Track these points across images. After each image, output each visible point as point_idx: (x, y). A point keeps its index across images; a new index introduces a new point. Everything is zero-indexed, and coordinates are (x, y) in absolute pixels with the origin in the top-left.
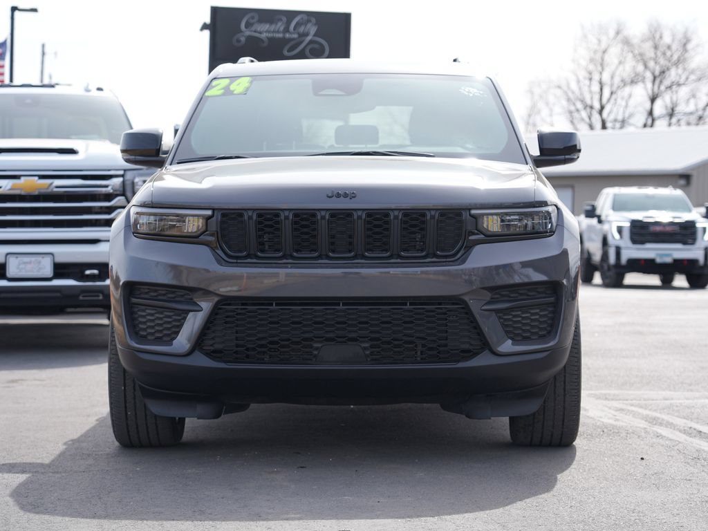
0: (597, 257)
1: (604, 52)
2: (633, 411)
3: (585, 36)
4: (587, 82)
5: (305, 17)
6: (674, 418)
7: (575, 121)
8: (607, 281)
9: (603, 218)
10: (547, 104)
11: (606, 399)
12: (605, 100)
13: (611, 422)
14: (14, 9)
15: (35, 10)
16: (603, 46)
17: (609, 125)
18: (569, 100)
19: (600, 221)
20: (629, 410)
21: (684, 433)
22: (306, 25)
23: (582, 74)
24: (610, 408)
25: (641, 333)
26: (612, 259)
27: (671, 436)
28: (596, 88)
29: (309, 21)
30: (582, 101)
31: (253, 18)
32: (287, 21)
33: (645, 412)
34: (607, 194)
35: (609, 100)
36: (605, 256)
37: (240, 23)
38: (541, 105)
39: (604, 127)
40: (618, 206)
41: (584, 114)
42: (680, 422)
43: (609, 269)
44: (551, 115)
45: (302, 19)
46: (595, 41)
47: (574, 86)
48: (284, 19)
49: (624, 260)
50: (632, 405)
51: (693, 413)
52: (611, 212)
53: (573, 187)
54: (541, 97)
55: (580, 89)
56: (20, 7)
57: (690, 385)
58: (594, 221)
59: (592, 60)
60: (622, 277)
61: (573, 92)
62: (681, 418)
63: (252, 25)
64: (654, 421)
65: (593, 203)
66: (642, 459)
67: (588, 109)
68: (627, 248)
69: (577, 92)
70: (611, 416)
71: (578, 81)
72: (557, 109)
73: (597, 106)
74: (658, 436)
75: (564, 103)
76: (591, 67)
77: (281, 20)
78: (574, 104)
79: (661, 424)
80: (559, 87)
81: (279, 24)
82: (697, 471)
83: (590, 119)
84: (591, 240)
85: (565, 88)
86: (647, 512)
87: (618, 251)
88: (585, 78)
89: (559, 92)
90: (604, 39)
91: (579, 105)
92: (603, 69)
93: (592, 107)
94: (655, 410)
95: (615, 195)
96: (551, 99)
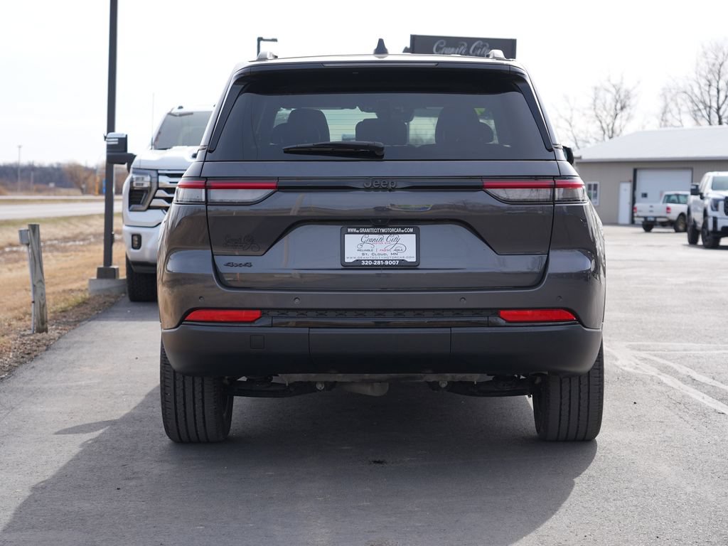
0: (700, 225)
1: (721, 65)
2: (653, 360)
3: (705, 53)
4: (707, 88)
5: (482, 43)
6: (683, 367)
7: (698, 118)
8: (707, 243)
9: (705, 195)
10: (677, 104)
11: (639, 350)
12: (721, 102)
13: (631, 370)
14: (260, 39)
15: (275, 40)
16: (720, 60)
17: (724, 120)
18: (692, 101)
19: (702, 198)
20: (650, 360)
21: (682, 381)
22: (482, 49)
23: (703, 82)
24: (636, 358)
25: (699, 291)
26: (710, 227)
27: (670, 384)
28: (714, 92)
29: (484, 46)
30: (704, 103)
31: (442, 43)
32: (468, 45)
33: (662, 361)
34: (709, 177)
35: (724, 103)
36: (705, 224)
37: (433, 47)
38: (672, 106)
39: (720, 123)
40: (716, 186)
41: (704, 113)
42: (684, 370)
43: (708, 234)
44: (679, 114)
45: (479, 43)
46: (714, 56)
47: (697, 91)
48: (466, 44)
49: (719, 227)
50: (655, 355)
51: (699, 363)
52: (711, 191)
53: (692, 169)
54: (672, 99)
55: (702, 93)
56: (264, 38)
57: (711, 338)
58: (698, 198)
59: (711, 71)
60: (718, 240)
61: (696, 96)
62: (688, 367)
63: (441, 48)
64: (665, 370)
65: (697, 184)
66: (635, 403)
67: (708, 109)
68: (721, 218)
69: (699, 95)
70: (634, 364)
71: (700, 88)
72: (684, 109)
73: (714, 105)
74: (660, 383)
75: (690, 104)
76: (710, 77)
77: (463, 45)
78: (697, 106)
79: (668, 373)
80: (685, 92)
81: (462, 48)
82: (672, 414)
83: (709, 116)
84: (696, 210)
85: (690, 93)
86: (613, 450)
87: (715, 220)
88: (706, 85)
89: (684, 96)
90: (721, 55)
91: (701, 106)
92: (719, 78)
93: (710, 107)
94: (670, 360)
95: (714, 178)
96: (679, 101)
